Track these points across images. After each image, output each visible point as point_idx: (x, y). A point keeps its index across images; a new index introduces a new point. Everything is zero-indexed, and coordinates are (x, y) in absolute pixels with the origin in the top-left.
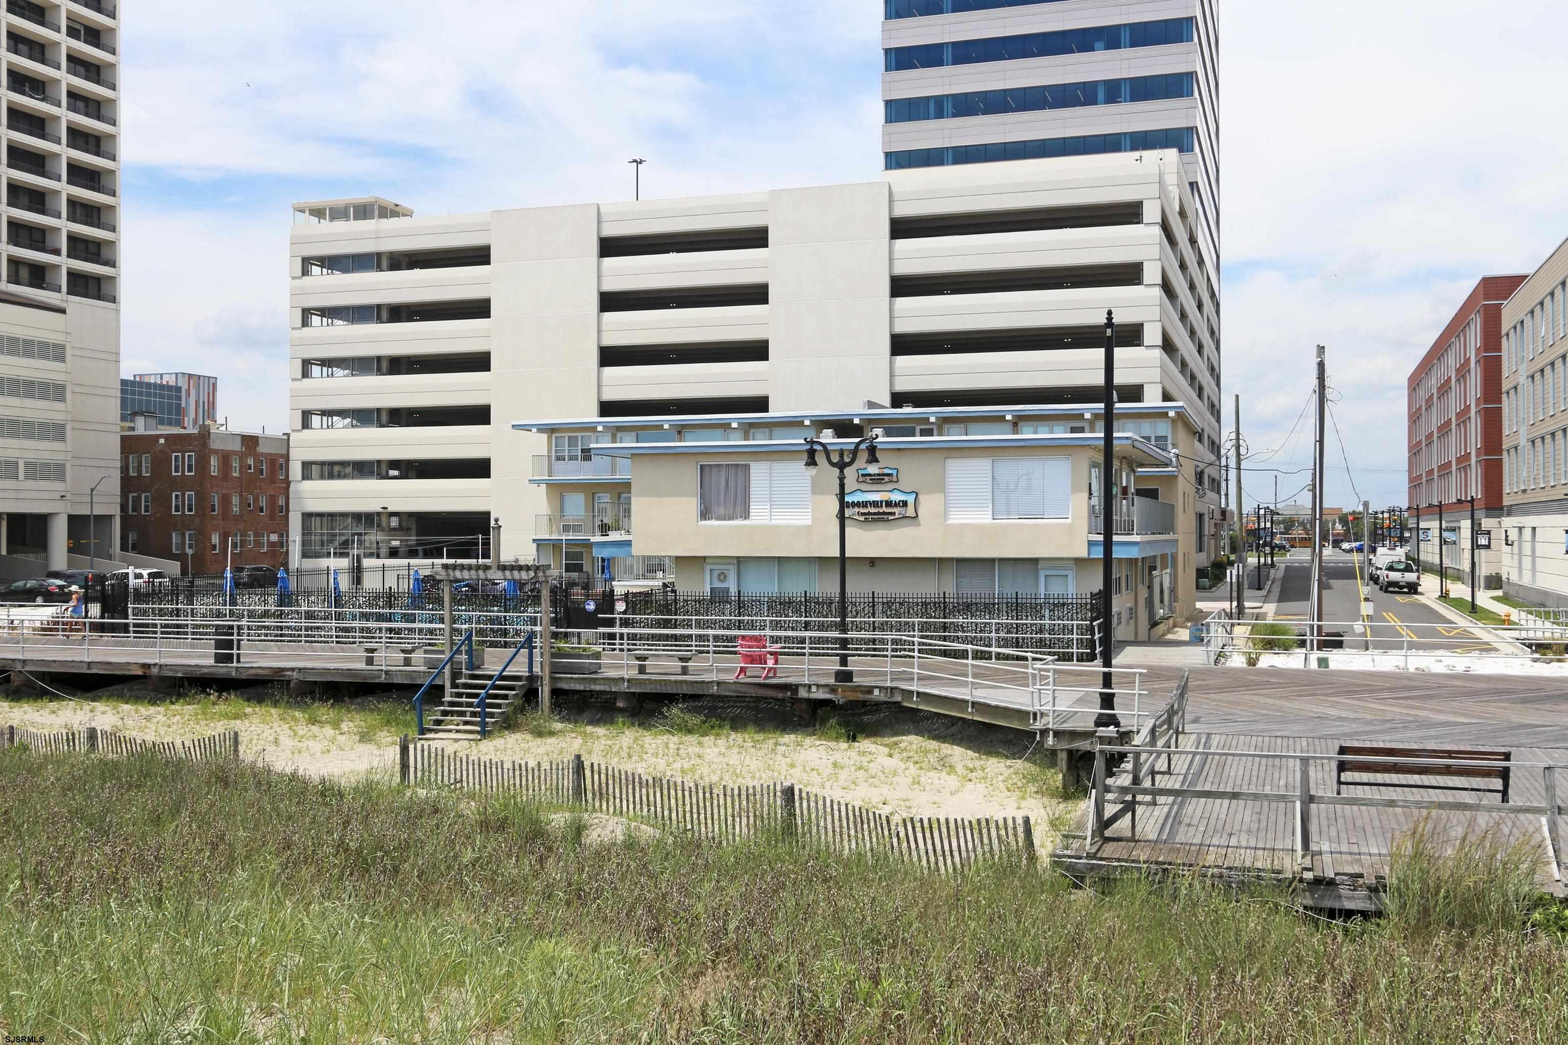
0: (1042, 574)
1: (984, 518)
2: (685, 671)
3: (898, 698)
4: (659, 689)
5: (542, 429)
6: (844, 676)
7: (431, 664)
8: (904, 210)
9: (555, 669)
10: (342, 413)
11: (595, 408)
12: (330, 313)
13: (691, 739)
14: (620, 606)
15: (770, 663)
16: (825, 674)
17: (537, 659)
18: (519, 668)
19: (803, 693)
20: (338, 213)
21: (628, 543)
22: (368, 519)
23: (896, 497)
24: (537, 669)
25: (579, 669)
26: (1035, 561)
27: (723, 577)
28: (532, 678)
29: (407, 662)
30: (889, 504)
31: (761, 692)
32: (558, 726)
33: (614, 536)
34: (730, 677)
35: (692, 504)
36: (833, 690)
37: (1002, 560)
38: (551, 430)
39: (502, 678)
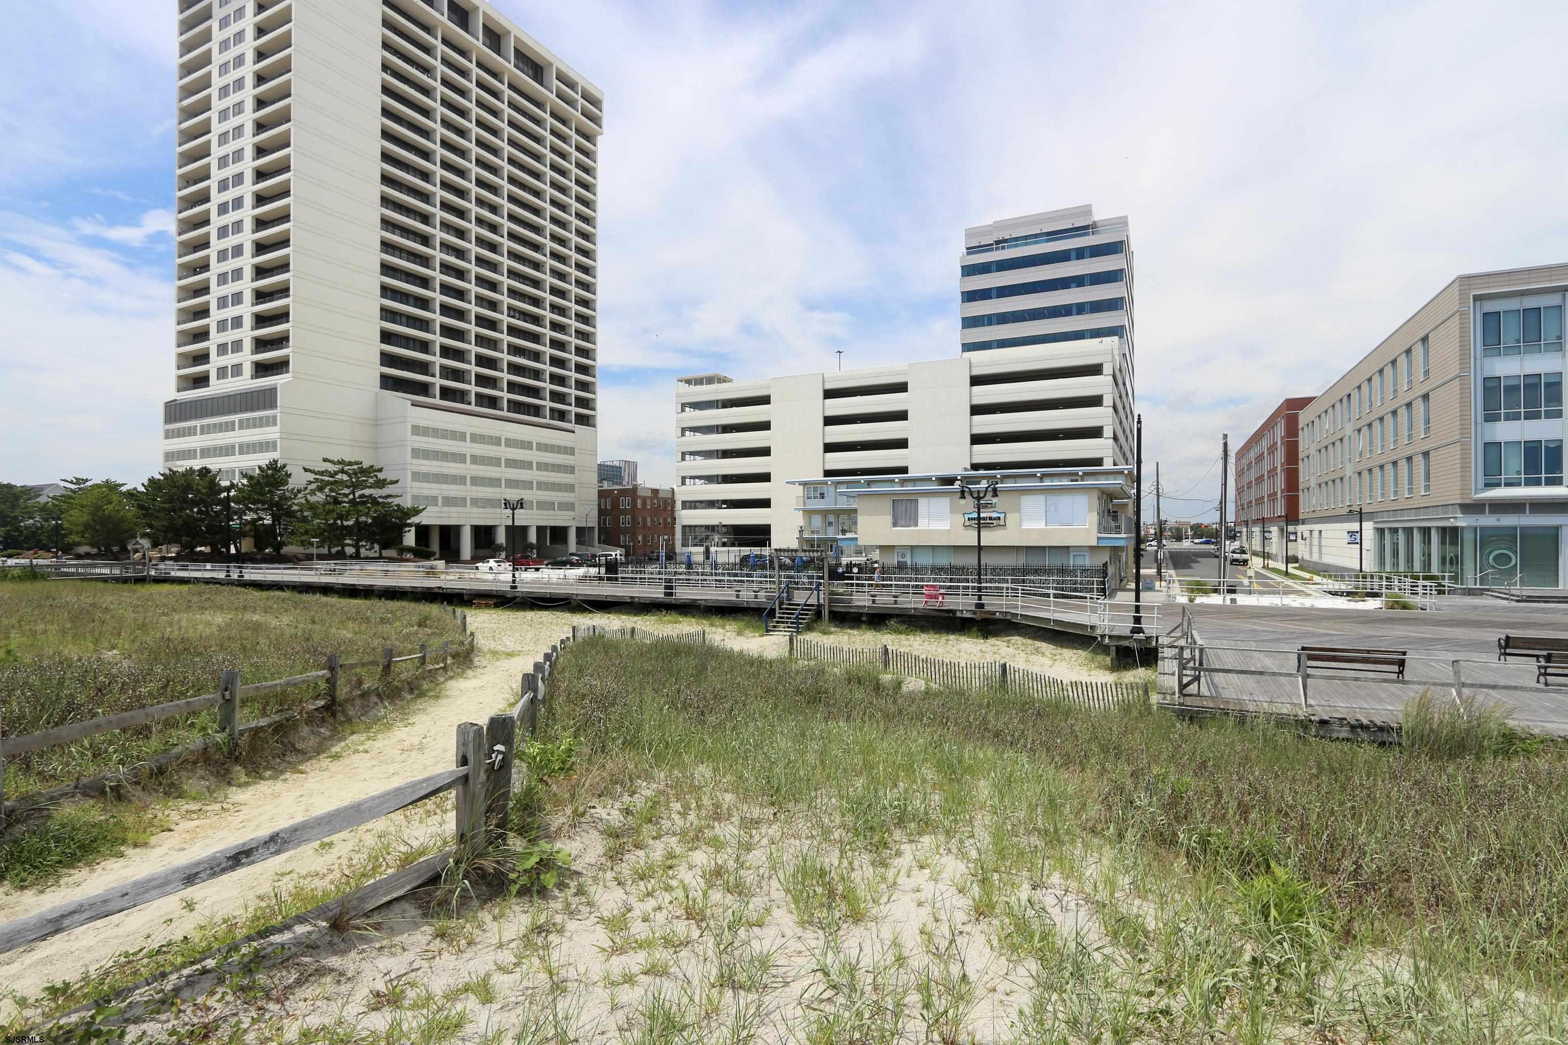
0: (1072, 554)
1: (1040, 525)
2: (896, 602)
3: (1009, 617)
4: (884, 612)
5: (800, 483)
6: (980, 606)
7: (768, 598)
8: (977, 372)
9: (831, 601)
10: (700, 478)
11: (822, 473)
12: (694, 429)
13: (903, 637)
14: (855, 570)
15: (940, 599)
16: (970, 605)
17: (822, 596)
18: (813, 601)
19: (959, 614)
20: (699, 382)
21: (856, 539)
22: (712, 528)
23: (995, 515)
24: (821, 601)
25: (842, 601)
26: (1068, 547)
27: (903, 556)
28: (819, 606)
29: (756, 597)
30: (990, 518)
31: (937, 614)
32: (833, 629)
33: (848, 535)
34: (921, 606)
35: (889, 519)
36: (974, 613)
37: (1050, 547)
38: (805, 484)
39: (806, 605)
